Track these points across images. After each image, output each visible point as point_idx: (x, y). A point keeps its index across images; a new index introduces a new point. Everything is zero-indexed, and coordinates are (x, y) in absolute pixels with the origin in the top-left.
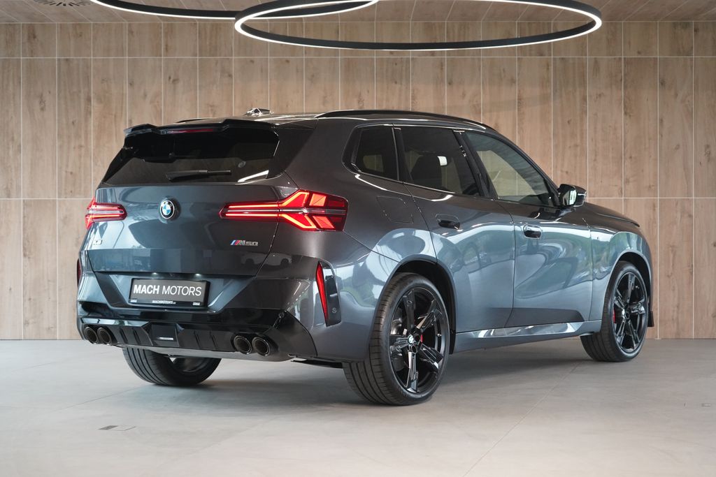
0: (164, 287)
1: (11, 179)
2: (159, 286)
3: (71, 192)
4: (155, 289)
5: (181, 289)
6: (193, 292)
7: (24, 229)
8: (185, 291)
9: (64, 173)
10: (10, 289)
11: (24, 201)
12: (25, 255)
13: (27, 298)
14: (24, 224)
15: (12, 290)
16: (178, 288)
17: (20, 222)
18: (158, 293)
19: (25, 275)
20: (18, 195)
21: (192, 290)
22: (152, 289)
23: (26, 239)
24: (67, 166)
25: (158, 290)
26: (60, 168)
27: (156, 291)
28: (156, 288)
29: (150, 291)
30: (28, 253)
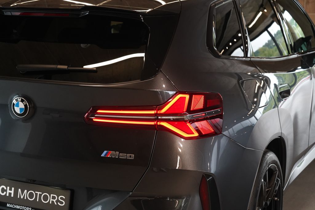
0: (20, 190)
2: (13, 188)
4: (8, 191)
5: (40, 195)
6: (54, 200)
8: (46, 198)
16: (36, 194)
18: (12, 196)
21: (54, 198)
22: (6, 191)
25: (12, 192)
27: (10, 194)
28: (11, 189)
29: (3, 192)
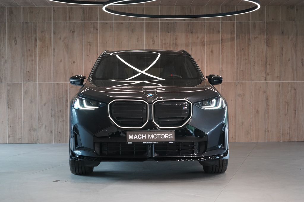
1: (2, 75)
3: (28, 80)
7: (8, 96)
9: (25, 72)
10: (2, 122)
11: (8, 84)
12: (8, 107)
13: (9, 126)
14: (8, 94)
15: (3, 122)
17: (6, 93)
19: (8, 116)
20: (5, 81)
23: (9, 101)
24: (27, 69)
26: (24, 70)
30: (10, 106)
